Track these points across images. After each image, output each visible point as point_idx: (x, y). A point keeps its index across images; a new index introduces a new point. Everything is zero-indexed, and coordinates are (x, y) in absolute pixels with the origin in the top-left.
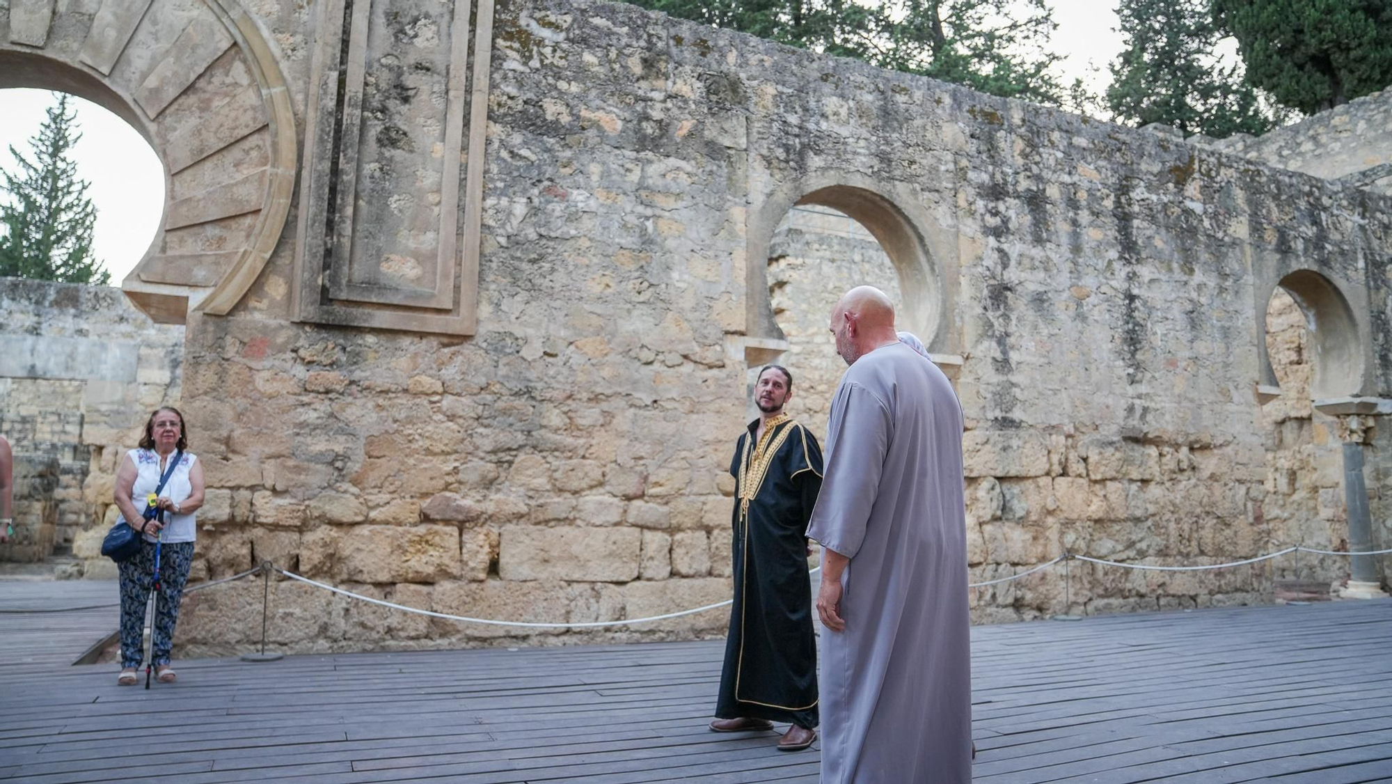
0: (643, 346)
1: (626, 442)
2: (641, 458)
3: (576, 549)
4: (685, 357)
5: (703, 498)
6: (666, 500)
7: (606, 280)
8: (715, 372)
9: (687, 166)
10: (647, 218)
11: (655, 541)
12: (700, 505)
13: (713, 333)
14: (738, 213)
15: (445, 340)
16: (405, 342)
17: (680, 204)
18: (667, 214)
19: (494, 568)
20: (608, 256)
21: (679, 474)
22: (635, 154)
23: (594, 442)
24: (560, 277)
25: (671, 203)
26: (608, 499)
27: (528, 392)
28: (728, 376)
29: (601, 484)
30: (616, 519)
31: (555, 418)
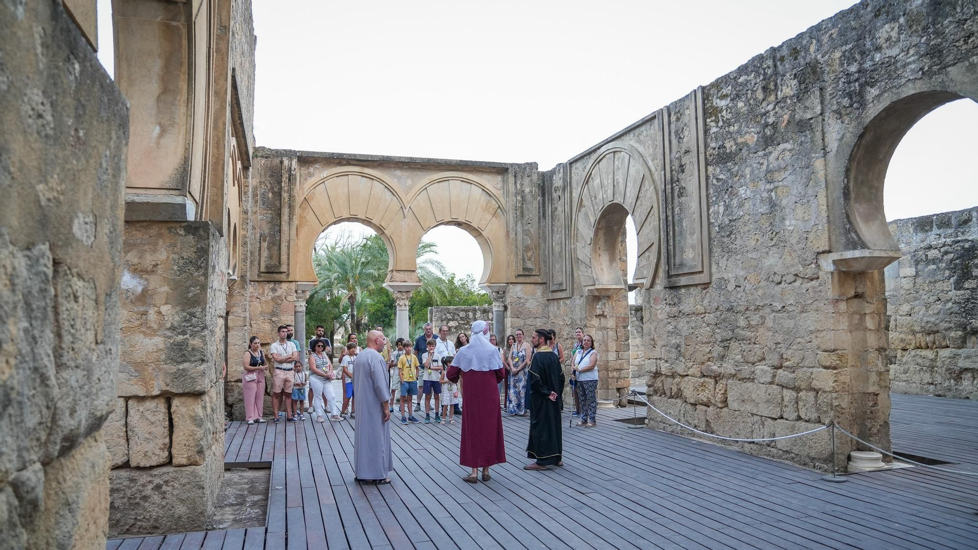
0: (775, 273)
1: (771, 334)
2: (779, 343)
3: (754, 396)
4: (796, 275)
5: (811, 370)
6: (792, 369)
7: (757, 237)
8: (813, 282)
9: (788, 146)
10: (772, 191)
11: (788, 394)
12: (809, 374)
13: (810, 256)
14: (819, 164)
15: (703, 287)
16: (692, 289)
17: (787, 173)
18: (781, 183)
19: (725, 402)
20: (757, 222)
21: (797, 353)
22: (763, 152)
23: (758, 334)
24: (739, 242)
25: (783, 175)
26: (766, 368)
27: (730, 309)
28: (820, 285)
29: (764, 359)
30: (769, 380)
31: (742, 322)
